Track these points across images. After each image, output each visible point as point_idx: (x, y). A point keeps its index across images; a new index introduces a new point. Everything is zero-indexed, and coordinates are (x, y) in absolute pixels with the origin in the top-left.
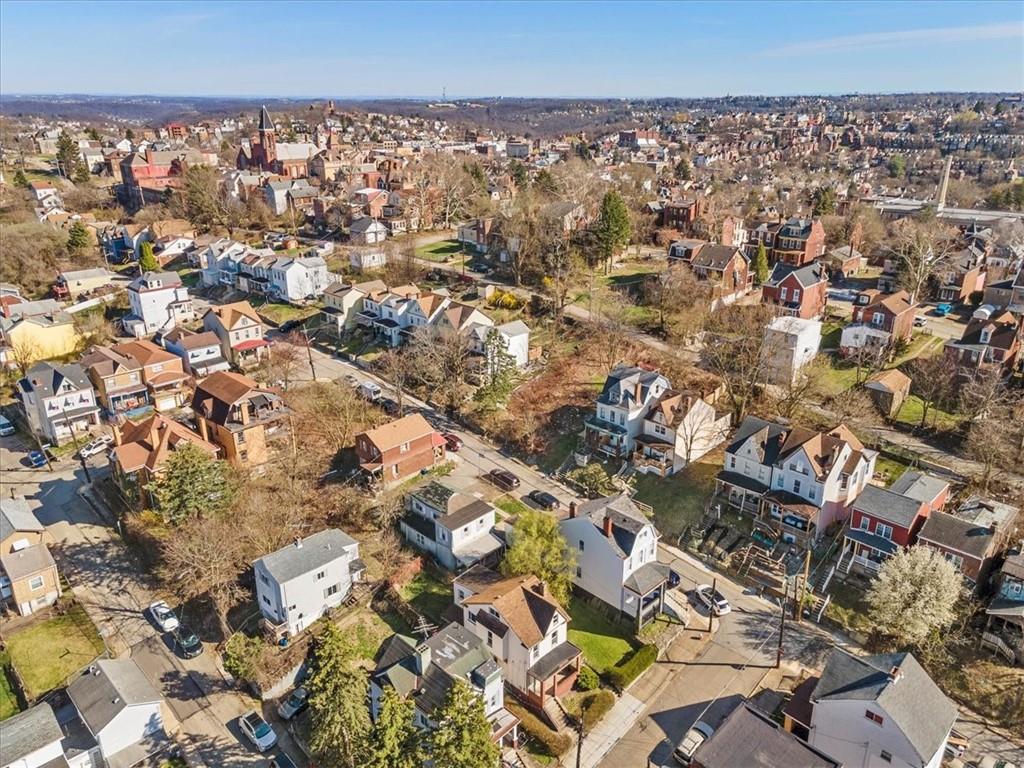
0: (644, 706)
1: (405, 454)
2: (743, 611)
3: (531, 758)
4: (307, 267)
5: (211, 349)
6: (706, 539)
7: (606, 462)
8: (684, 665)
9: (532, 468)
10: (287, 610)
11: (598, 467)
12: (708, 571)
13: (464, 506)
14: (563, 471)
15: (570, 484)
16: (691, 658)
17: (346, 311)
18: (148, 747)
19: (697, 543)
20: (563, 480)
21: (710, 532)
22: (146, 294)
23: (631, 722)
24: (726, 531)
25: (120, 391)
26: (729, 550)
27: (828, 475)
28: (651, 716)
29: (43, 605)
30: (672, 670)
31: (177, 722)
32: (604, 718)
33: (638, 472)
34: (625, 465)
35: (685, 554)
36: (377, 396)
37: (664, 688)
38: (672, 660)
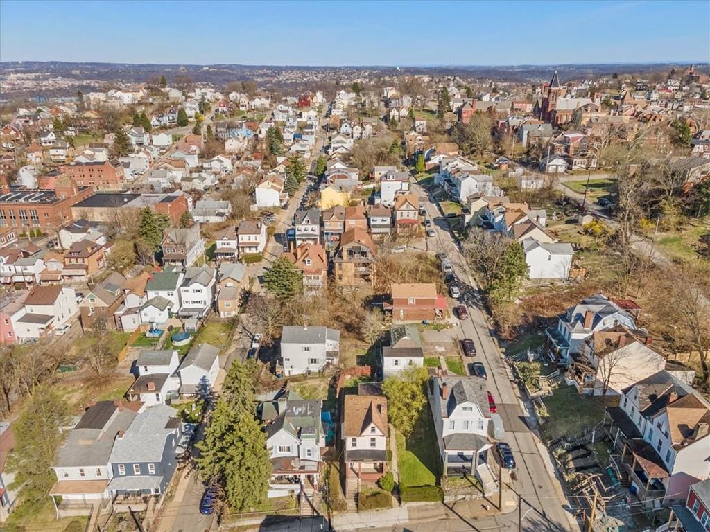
0: (408, 521)
1: (411, 305)
2: (544, 516)
3: (321, 501)
4: (478, 181)
5: (384, 218)
6: (568, 451)
7: (547, 365)
8: (458, 517)
9: (500, 350)
10: (284, 360)
11: (538, 365)
12: (552, 475)
13: (408, 347)
14: (515, 359)
15: (514, 370)
16: (467, 516)
17: (472, 212)
18: (197, 389)
19: (560, 451)
20: (511, 366)
21: (576, 448)
22: (385, 183)
23: (390, 524)
24: (589, 453)
25: (331, 230)
26: (578, 469)
27: (685, 447)
29: (229, 316)
30: (447, 515)
32: (379, 512)
33: (564, 382)
34: (558, 371)
35: (548, 455)
36: (448, 270)
37: (430, 520)
38: (453, 509)
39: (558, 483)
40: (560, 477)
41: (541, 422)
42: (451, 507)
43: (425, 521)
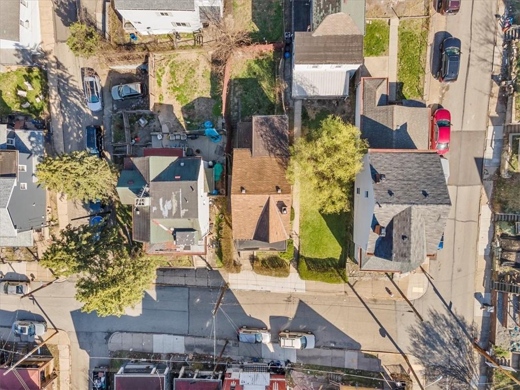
0: (305, 292)
2: (449, 308)
6: (518, 238)
8: (356, 297)
12: (481, 253)
16: (366, 297)
23: (286, 291)
26: (517, 266)
28: (301, 301)
30: (346, 292)
31: (53, 40)
35: (489, 224)
37: (327, 295)
38: (354, 287)
39: (482, 264)
40: (490, 255)
41: (504, 175)
42: (352, 284)
43: (322, 294)
